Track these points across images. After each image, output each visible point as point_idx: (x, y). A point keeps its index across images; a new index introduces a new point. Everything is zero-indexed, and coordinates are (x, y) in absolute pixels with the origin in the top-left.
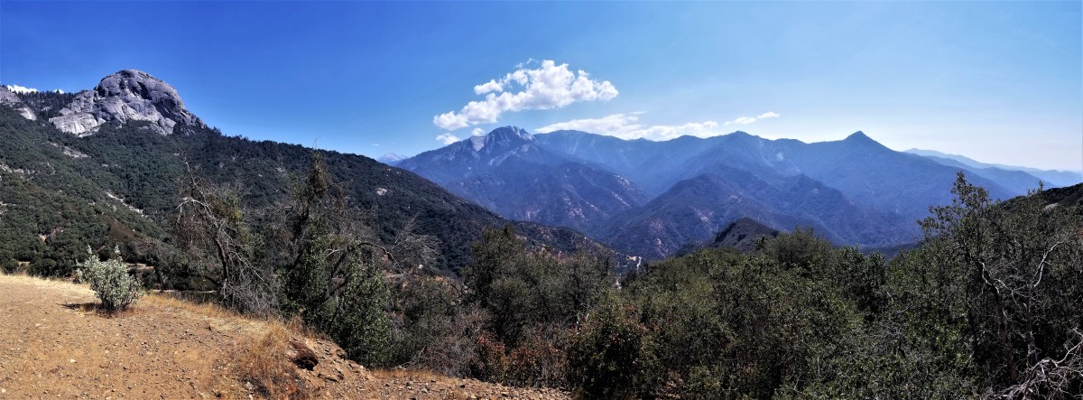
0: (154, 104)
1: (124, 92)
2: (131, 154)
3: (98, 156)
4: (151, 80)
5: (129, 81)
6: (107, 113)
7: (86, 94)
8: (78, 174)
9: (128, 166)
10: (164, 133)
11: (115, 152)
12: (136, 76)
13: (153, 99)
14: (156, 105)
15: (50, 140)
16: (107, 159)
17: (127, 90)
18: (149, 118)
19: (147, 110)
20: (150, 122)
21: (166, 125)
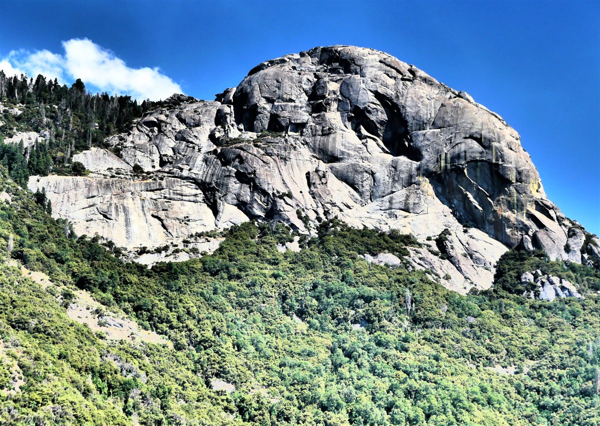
0: (429, 174)
1: (322, 121)
2: (324, 355)
3: (200, 344)
4: (424, 90)
5: (346, 86)
6: (256, 188)
7: (188, 110)
8: (115, 406)
9: (307, 401)
10: (458, 286)
11: (263, 339)
12: (370, 72)
13: (427, 156)
14: (436, 178)
15: (19, 256)
16: (233, 362)
17: (333, 116)
18: (404, 225)
19: (400, 194)
20: (408, 240)
21: (470, 254)
